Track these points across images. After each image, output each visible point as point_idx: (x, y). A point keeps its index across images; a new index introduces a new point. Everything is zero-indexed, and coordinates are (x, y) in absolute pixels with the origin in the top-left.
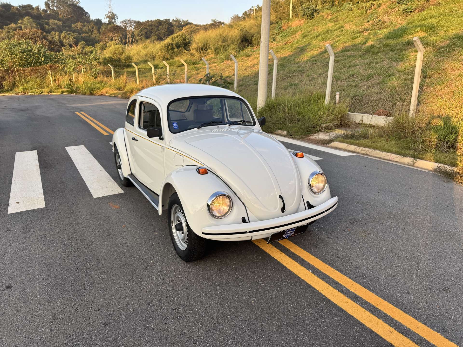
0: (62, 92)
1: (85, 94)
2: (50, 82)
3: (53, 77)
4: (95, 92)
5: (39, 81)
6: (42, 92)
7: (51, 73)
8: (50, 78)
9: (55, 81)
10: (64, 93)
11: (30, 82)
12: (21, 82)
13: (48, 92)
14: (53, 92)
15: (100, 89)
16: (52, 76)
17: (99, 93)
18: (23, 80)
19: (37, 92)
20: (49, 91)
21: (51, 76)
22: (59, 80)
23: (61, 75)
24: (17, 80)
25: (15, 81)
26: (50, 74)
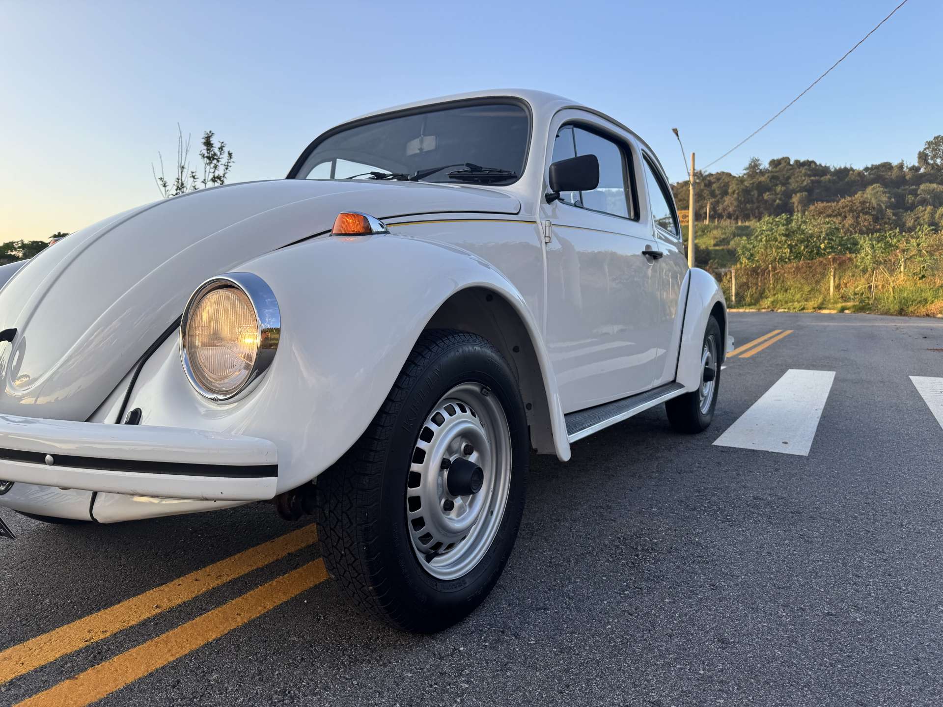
0: (842, 310)
1: (887, 313)
2: (829, 289)
3: (837, 279)
4: (911, 309)
5: (807, 288)
6: (803, 309)
7: (835, 272)
8: (829, 282)
9: (838, 287)
10: (847, 311)
11: (790, 289)
12: (774, 289)
13: (814, 308)
14: (825, 308)
15: (927, 303)
16: (834, 278)
17: (923, 310)
18: (779, 287)
19: (794, 308)
20: (816, 306)
21: (832, 278)
22: (848, 285)
23: (853, 276)
24: (769, 287)
25: (764, 289)
26: (832, 274)
